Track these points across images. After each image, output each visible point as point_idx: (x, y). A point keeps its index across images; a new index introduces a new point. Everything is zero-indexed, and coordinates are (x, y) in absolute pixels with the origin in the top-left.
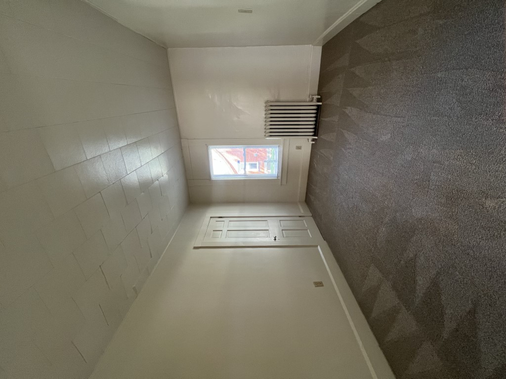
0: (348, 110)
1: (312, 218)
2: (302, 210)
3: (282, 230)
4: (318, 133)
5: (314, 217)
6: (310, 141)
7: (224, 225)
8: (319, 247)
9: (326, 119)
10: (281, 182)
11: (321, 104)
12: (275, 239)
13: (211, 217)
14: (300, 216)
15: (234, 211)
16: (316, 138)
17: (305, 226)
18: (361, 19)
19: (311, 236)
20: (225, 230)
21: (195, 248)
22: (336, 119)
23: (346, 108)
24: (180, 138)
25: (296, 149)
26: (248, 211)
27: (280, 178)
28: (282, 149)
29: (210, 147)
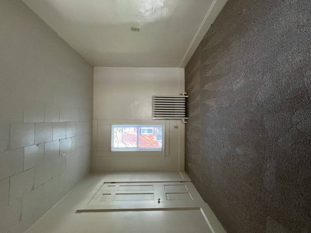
0: (206, 87)
1: (191, 183)
2: (183, 177)
3: (166, 193)
4: (188, 115)
5: (193, 182)
6: (183, 121)
7: (114, 189)
8: (201, 209)
9: (192, 103)
10: (165, 153)
11: (187, 96)
12: (159, 202)
13: (105, 183)
14: (181, 182)
15: (126, 178)
16: (187, 118)
17: (186, 189)
18: (204, 39)
19: (193, 199)
20: (113, 194)
21: (79, 211)
22: (198, 98)
23: (204, 87)
24: (92, 119)
25: (174, 128)
26: (137, 178)
27: (164, 150)
28: (164, 127)
29: (113, 126)
